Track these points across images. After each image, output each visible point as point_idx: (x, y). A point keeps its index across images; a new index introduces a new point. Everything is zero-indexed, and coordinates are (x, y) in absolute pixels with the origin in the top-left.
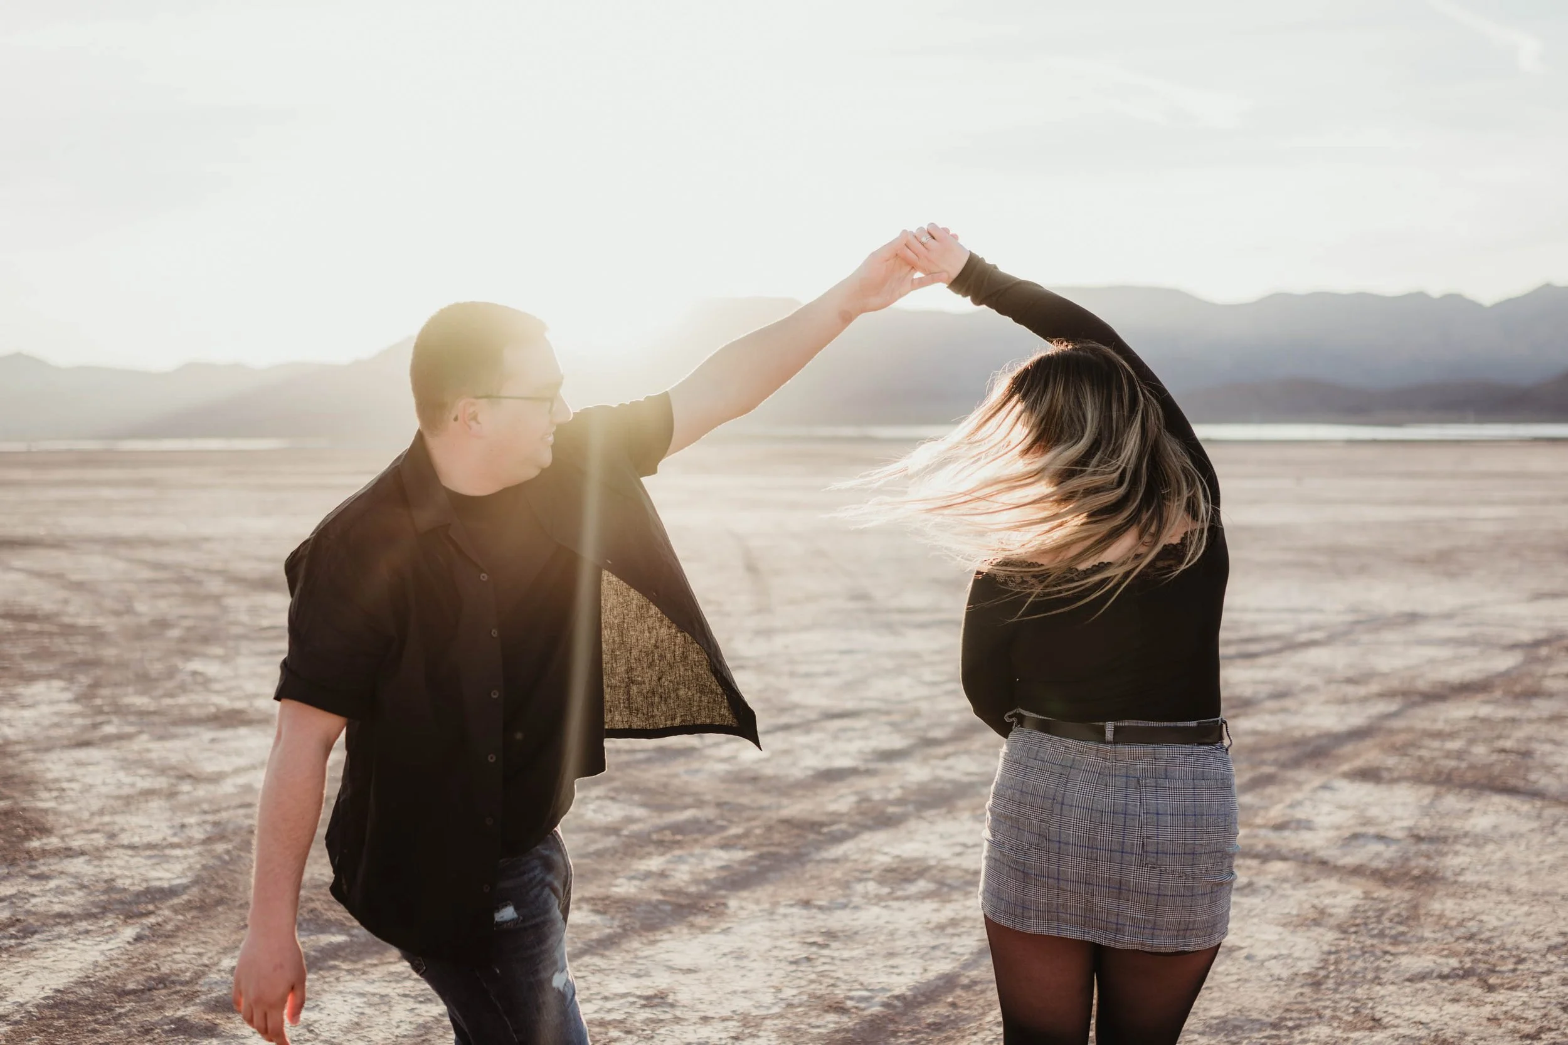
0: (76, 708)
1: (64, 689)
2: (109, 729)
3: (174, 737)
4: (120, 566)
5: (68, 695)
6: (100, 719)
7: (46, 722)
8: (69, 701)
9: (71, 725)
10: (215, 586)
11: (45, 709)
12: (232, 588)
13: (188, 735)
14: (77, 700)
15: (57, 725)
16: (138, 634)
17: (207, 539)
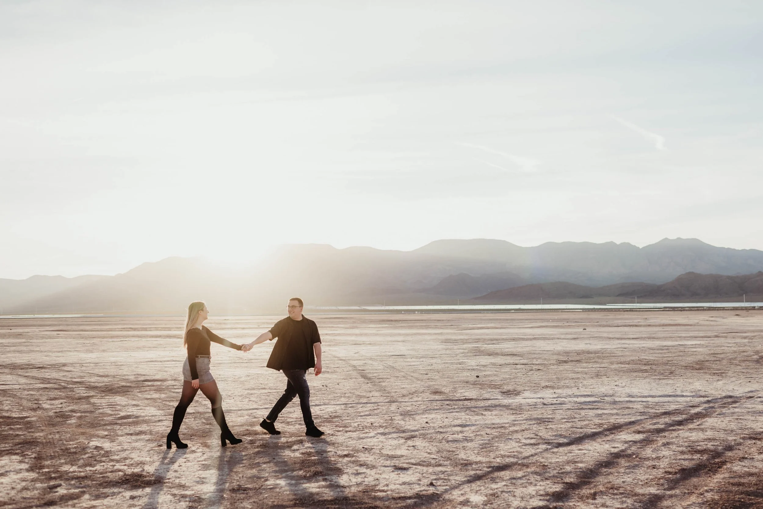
0: (33, 475)
1: (21, 462)
2: (62, 491)
3: (106, 496)
4: (23, 380)
5: (24, 466)
6: (52, 483)
7: (19, 487)
8: (28, 470)
9: (35, 488)
10: (82, 392)
11: (14, 477)
12: (92, 393)
13: (114, 494)
14: (31, 469)
15: (25, 489)
16: (51, 423)
17: (64, 365)
